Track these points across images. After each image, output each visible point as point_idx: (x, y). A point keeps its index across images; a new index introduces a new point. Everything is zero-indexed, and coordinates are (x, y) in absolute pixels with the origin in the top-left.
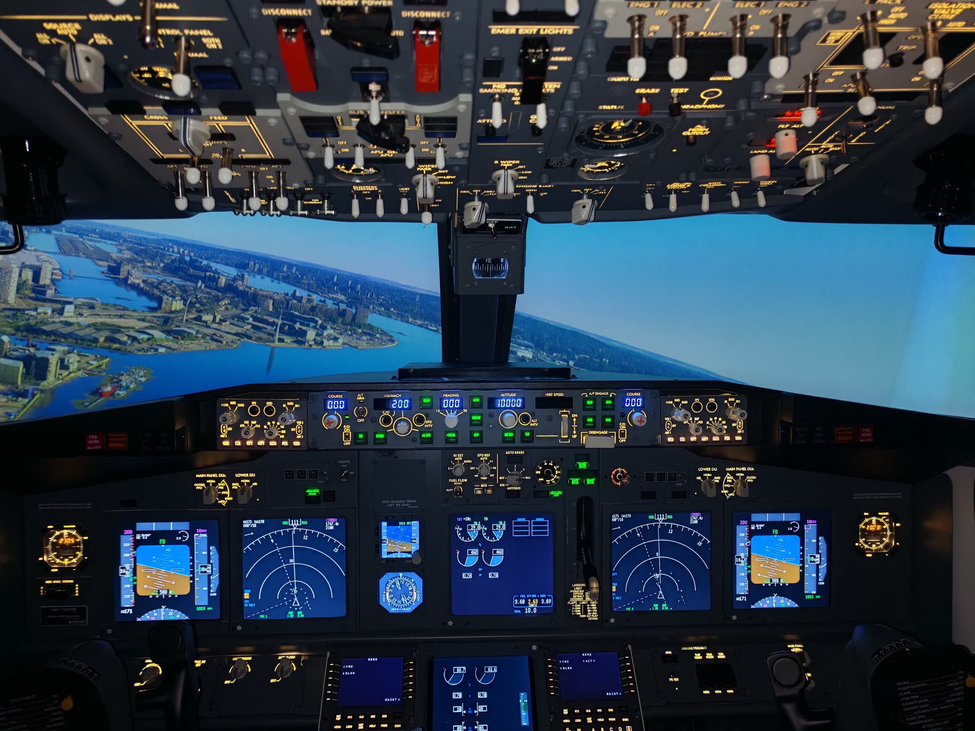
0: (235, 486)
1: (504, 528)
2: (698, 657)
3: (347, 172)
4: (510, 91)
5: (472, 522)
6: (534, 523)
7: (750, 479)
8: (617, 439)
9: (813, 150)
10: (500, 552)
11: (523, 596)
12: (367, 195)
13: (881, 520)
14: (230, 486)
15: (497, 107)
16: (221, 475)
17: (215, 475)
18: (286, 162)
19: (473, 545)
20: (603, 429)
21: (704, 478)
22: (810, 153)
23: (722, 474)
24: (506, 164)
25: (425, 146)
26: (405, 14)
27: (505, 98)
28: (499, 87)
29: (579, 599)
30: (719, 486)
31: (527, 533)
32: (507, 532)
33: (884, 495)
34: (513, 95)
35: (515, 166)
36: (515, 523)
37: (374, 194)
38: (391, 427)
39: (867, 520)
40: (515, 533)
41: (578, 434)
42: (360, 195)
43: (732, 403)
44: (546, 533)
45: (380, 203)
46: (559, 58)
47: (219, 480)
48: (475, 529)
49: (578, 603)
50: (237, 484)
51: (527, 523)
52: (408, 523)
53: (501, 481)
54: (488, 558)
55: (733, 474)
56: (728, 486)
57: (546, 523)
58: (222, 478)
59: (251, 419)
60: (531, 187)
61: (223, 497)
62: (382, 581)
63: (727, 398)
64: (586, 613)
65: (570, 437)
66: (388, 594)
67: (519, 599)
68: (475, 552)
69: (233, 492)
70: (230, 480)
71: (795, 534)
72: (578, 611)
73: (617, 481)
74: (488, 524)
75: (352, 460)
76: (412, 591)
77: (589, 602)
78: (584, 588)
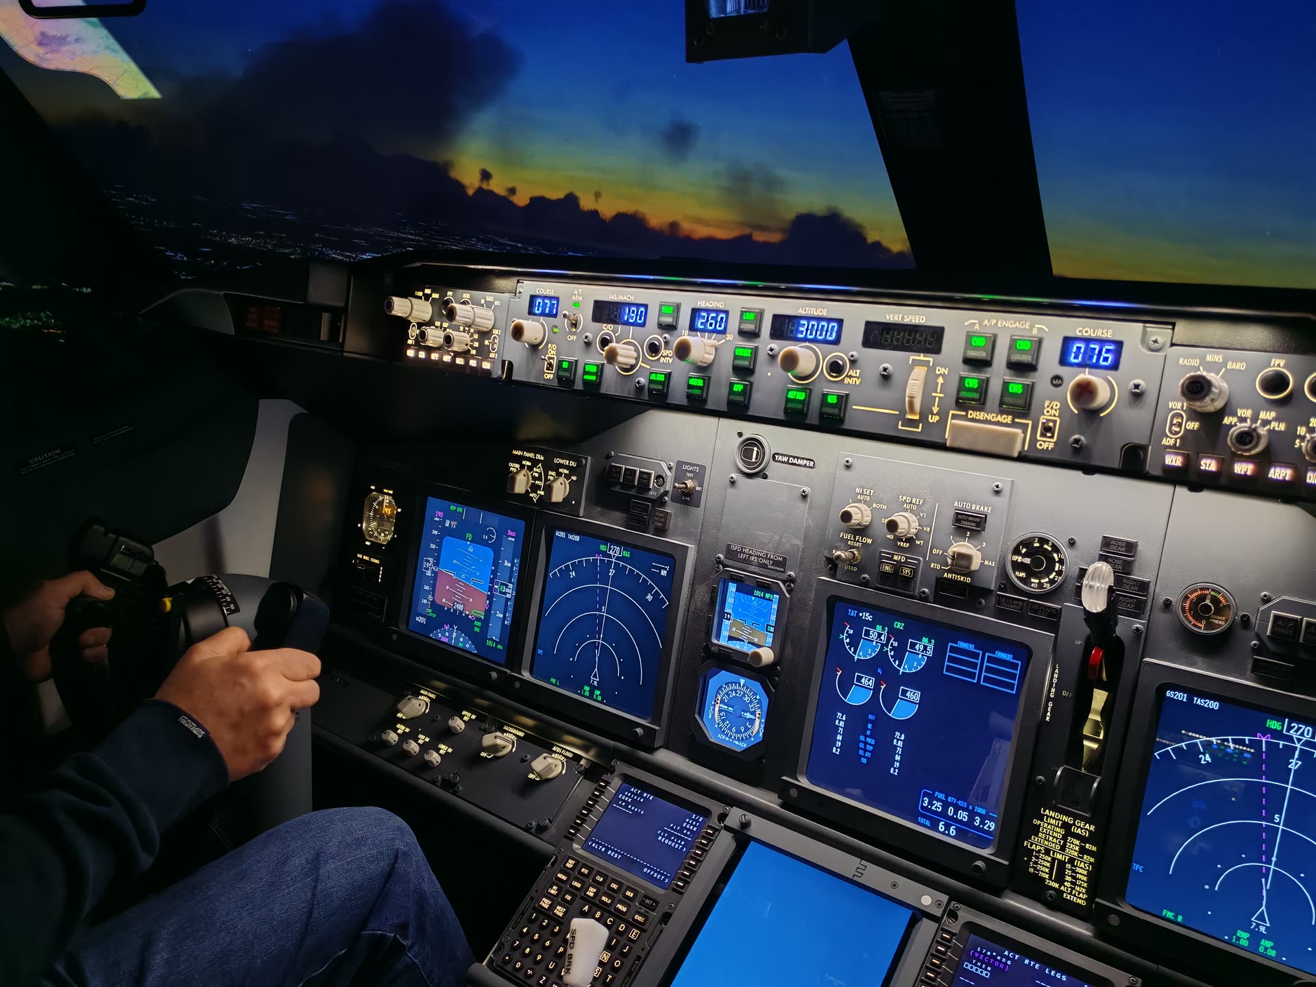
0: (552, 475)
1: (930, 653)
5: (872, 625)
6: (990, 660)
8: (1034, 440)
10: (914, 695)
11: (942, 796)
14: (546, 475)
16: (538, 456)
17: (531, 455)
19: (868, 667)
29: (1050, 846)
31: (972, 675)
32: (934, 663)
36: (953, 650)
40: (949, 669)
44: (1011, 686)
47: (535, 463)
48: (877, 639)
49: (1047, 852)
51: (976, 656)
52: (768, 596)
54: (890, 701)
57: (1014, 666)
58: (539, 461)
61: (536, 489)
62: (713, 683)
64: (1060, 879)
66: (717, 709)
67: (932, 798)
68: (868, 681)
70: (547, 465)
72: (1043, 868)
73: (1197, 617)
74: (900, 636)
75: (703, 468)
76: (753, 713)
77: (1072, 860)
78: (1066, 826)
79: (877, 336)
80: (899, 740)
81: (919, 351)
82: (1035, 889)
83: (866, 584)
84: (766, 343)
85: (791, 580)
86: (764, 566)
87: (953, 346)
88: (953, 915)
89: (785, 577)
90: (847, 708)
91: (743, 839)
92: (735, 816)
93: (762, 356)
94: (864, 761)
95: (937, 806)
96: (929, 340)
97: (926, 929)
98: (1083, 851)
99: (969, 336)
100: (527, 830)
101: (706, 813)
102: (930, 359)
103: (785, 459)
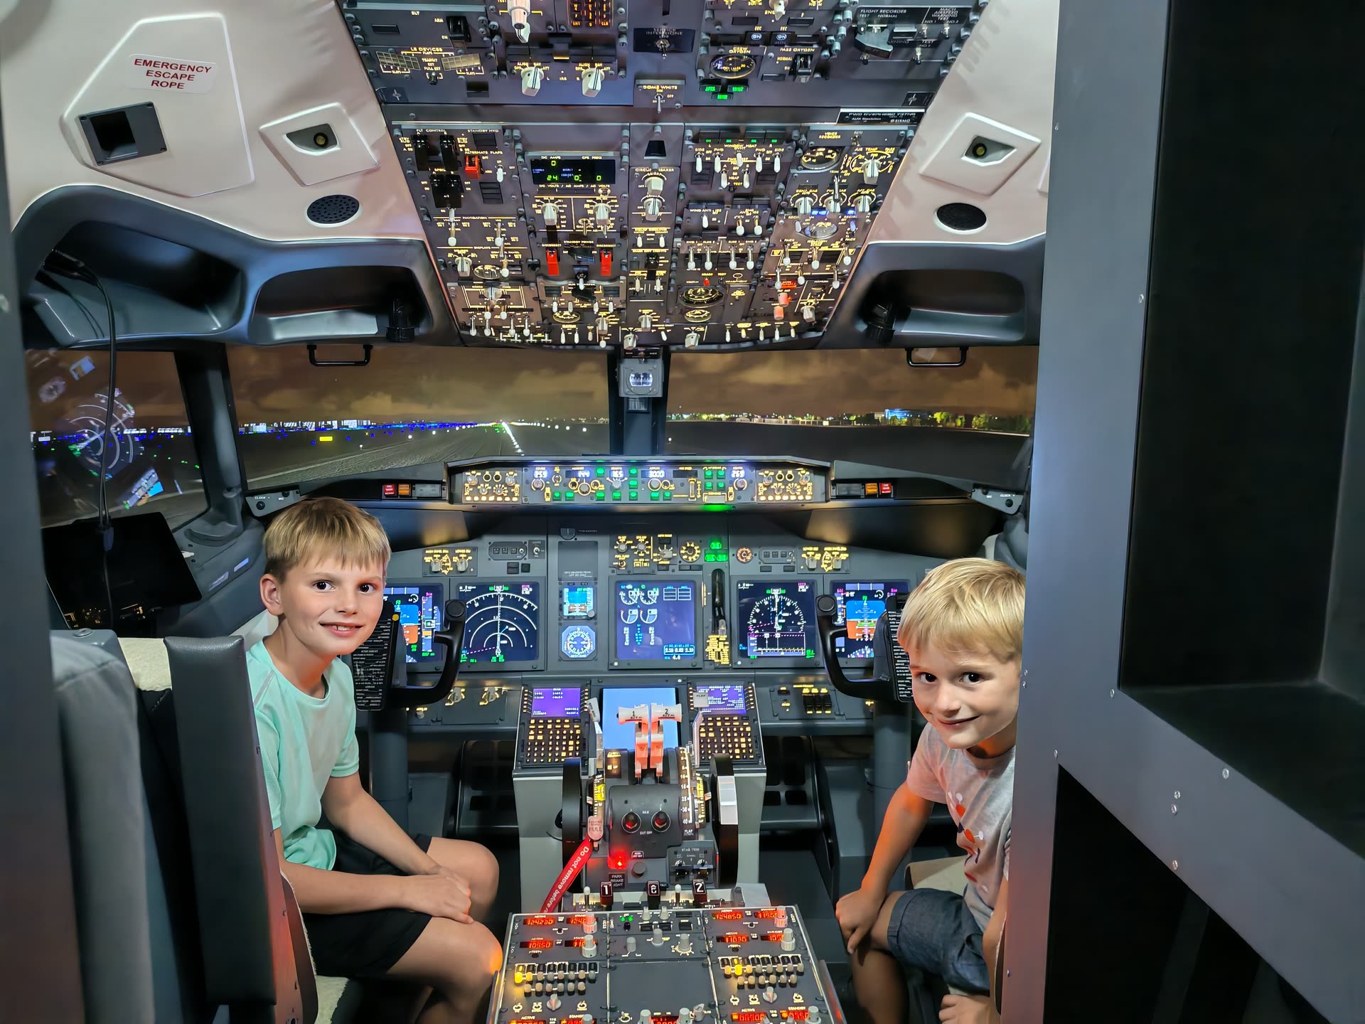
1: (657, 594)
2: (806, 691)
3: (560, 317)
4: (643, 275)
5: (632, 589)
6: (680, 590)
7: (844, 556)
8: (727, 498)
9: (805, 303)
10: (654, 612)
11: (672, 646)
12: (570, 331)
14: (452, 560)
15: (638, 282)
16: (445, 551)
17: (440, 551)
18: (532, 310)
19: (634, 606)
20: (718, 491)
21: (808, 556)
22: (803, 305)
23: (821, 551)
24: (645, 311)
25: (603, 302)
26: (598, 246)
27: (641, 278)
28: (638, 273)
29: (713, 648)
30: (819, 562)
31: (675, 598)
32: (660, 597)
34: (644, 277)
35: (651, 313)
36: (666, 590)
37: (573, 331)
38: (577, 489)
40: (666, 598)
41: (701, 494)
42: (566, 331)
43: (803, 474)
44: (689, 598)
45: (576, 336)
46: (663, 261)
47: (443, 555)
48: (636, 594)
49: (713, 650)
50: (457, 558)
51: (674, 590)
52: (584, 589)
53: (654, 557)
54: (645, 616)
55: (830, 552)
56: (827, 562)
57: (689, 590)
58: (445, 554)
59: (485, 483)
60: (661, 327)
61: (445, 568)
62: (564, 634)
63: (800, 471)
64: (719, 658)
65: (696, 496)
66: (568, 644)
67: (669, 648)
68: (635, 612)
69: (454, 565)
70: (452, 554)
71: (880, 600)
72: (712, 657)
73: (742, 558)
74: (645, 591)
75: (543, 541)
76: (587, 641)
77: (722, 650)
78: (718, 639)
80: (651, 630)
81: (691, 477)
82: (711, 664)
83: (629, 573)
90: (627, 625)
94: (639, 643)
95: (672, 650)
98: (725, 645)
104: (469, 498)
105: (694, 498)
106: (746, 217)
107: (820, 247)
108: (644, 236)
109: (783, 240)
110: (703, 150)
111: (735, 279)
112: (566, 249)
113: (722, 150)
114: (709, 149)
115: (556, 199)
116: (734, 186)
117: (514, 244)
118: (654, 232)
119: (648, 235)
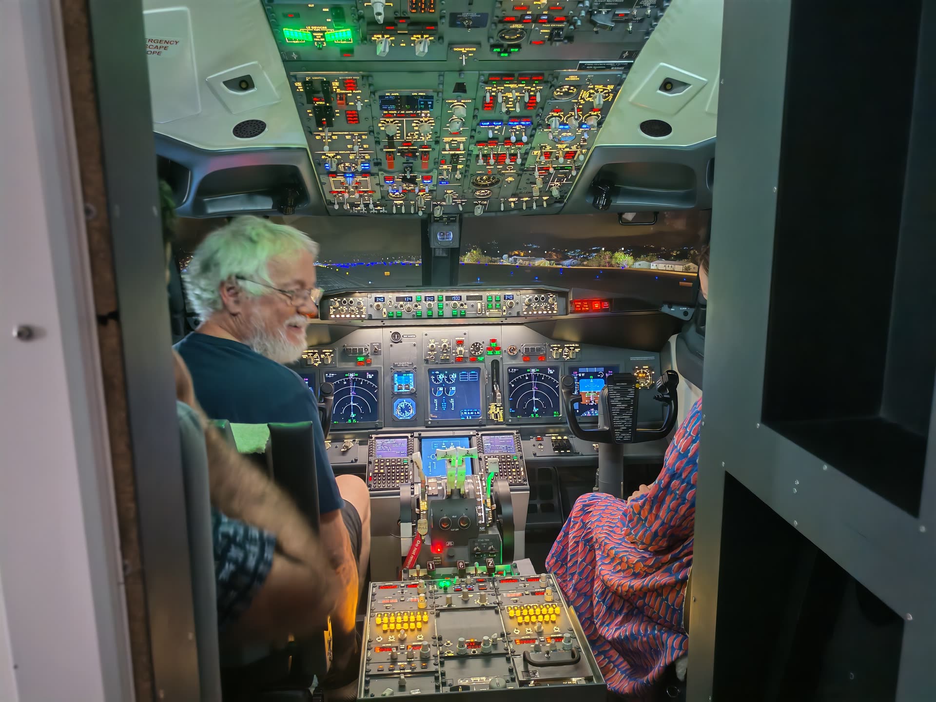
0: (322, 356)
1: (455, 377)
2: (554, 438)
3: (393, 196)
4: (449, 168)
5: (439, 374)
6: (470, 374)
7: (577, 350)
8: (502, 313)
10: (454, 388)
11: (466, 410)
12: (399, 205)
13: (645, 371)
14: (320, 356)
15: (445, 173)
16: (315, 351)
17: (312, 351)
18: (375, 192)
19: (441, 385)
20: (496, 309)
21: (554, 350)
22: (552, 186)
23: (563, 348)
24: (449, 192)
25: (421, 186)
26: (420, 150)
27: (447, 170)
28: (445, 167)
29: (493, 411)
30: (561, 354)
31: (467, 379)
32: (457, 379)
33: (645, 358)
35: (452, 192)
36: (461, 374)
37: (401, 205)
38: (404, 309)
39: (638, 371)
40: (461, 379)
41: (485, 311)
42: (396, 205)
43: (551, 297)
44: (476, 379)
45: (403, 208)
46: (462, 159)
47: (314, 353)
48: (441, 377)
49: (493, 413)
50: (323, 355)
51: (467, 374)
53: (453, 353)
54: (448, 391)
55: (568, 347)
56: (566, 354)
58: (316, 353)
59: (343, 306)
60: (459, 201)
61: (316, 362)
62: (395, 404)
63: (549, 295)
64: (497, 418)
66: (398, 410)
67: (463, 412)
68: (441, 389)
69: (322, 360)
70: (320, 353)
71: (601, 378)
72: (493, 417)
73: (511, 352)
74: (447, 375)
75: (380, 344)
77: (498, 413)
78: (496, 405)
79: (468, 298)
80: (452, 401)
81: (478, 300)
82: (492, 422)
83: (437, 363)
84: (445, 302)
85: (415, 368)
86: (406, 366)
87: (484, 298)
88: (478, 434)
89: (413, 368)
90: (436, 398)
91: (420, 439)
92: (416, 434)
93: (444, 305)
94: (444, 409)
95: (466, 413)
96: (480, 298)
97: (474, 439)
98: (500, 409)
99: (487, 296)
100: (352, 462)
101: (407, 437)
102: (481, 301)
103: (406, 336)
104: (333, 316)
105: (480, 314)
106: (517, 130)
107: (564, 149)
108: (450, 143)
109: (540, 145)
110: (491, 88)
111: (508, 170)
112: (399, 152)
113: (503, 88)
114: (494, 88)
115: (394, 121)
116: (509, 111)
117: (365, 149)
118: (456, 141)
119: (452, 142)
